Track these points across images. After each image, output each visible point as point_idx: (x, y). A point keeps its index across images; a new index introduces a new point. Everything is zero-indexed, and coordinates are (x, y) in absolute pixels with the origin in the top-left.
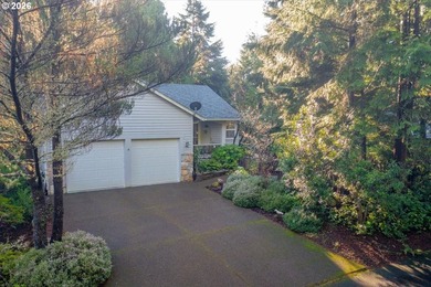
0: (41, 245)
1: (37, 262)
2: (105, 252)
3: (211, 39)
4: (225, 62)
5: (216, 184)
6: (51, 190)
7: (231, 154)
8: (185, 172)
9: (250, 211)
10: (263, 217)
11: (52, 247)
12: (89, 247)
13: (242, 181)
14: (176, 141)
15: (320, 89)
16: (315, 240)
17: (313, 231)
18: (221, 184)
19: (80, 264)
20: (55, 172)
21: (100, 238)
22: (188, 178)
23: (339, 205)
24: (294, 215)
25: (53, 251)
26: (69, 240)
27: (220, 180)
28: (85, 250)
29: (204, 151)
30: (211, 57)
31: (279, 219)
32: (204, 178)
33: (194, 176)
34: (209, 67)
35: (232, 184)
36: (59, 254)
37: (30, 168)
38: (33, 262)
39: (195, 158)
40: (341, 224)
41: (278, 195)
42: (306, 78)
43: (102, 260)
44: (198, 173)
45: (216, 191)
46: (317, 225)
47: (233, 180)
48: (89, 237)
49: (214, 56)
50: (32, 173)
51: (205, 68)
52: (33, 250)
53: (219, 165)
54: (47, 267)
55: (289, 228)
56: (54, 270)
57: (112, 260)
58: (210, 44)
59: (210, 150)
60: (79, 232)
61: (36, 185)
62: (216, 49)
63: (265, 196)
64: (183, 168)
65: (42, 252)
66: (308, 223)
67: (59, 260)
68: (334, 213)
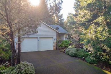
0: (13, 65)
1: (12, 70)
2: (33, 68)
3: (59, 14)
4: (63, 20)
5: (63, 50)
6: (17, 51)
7: (67, 42)
8: (54, 47)
9: (74, 58)
10: (79, 59)
11: (17, 66)
12: (28, 66)
13: (71, 49)
14: (52, 38)
15: (98, 19)
16: (97, 66)
17: (95, 63)
18: (65, 50)
19: (25, 71)
20: (18, 42)
21: (31, 64)
22: (55, 49)
23: (102, 56)
24: (89, 58)
25: (17, 67)
26: (22, 64)
27: (64, 49)
28: (27, 67)
29: (59, 42)
30: (59, 19)
31: (84, 60)
32: (59, 49)
33: (57, 48)
34: (59, 21)
35: (68, 50)
36: (19, 68)
37: (11, 40)
38: (11, 70)
39: (57, 43)
40: (104, 61)
41: (83, 53)
42: (90, 19)
43: (32, 70)
44: (58, 48)
45: (63, 52)
46: (97, 61)
47: (68, 49)
48: (28, 63)
49: (60, 18)
50: (11, 42)
51: (58, 21)
52: (11, 67)
53: (64, 45)
54: (15, 72)
55: (88, 62)
56: (17, 73)
57: (35, 70)
58: (59, 15)
59: (61, 41)
60: (25, 62)
61: (12, 46)
62: (61, 16)
63: (79, 53)
64: (54, 46)
65: (14, 67)
66: (94, 61)
67: (19, 70)
68: (101, 58)
